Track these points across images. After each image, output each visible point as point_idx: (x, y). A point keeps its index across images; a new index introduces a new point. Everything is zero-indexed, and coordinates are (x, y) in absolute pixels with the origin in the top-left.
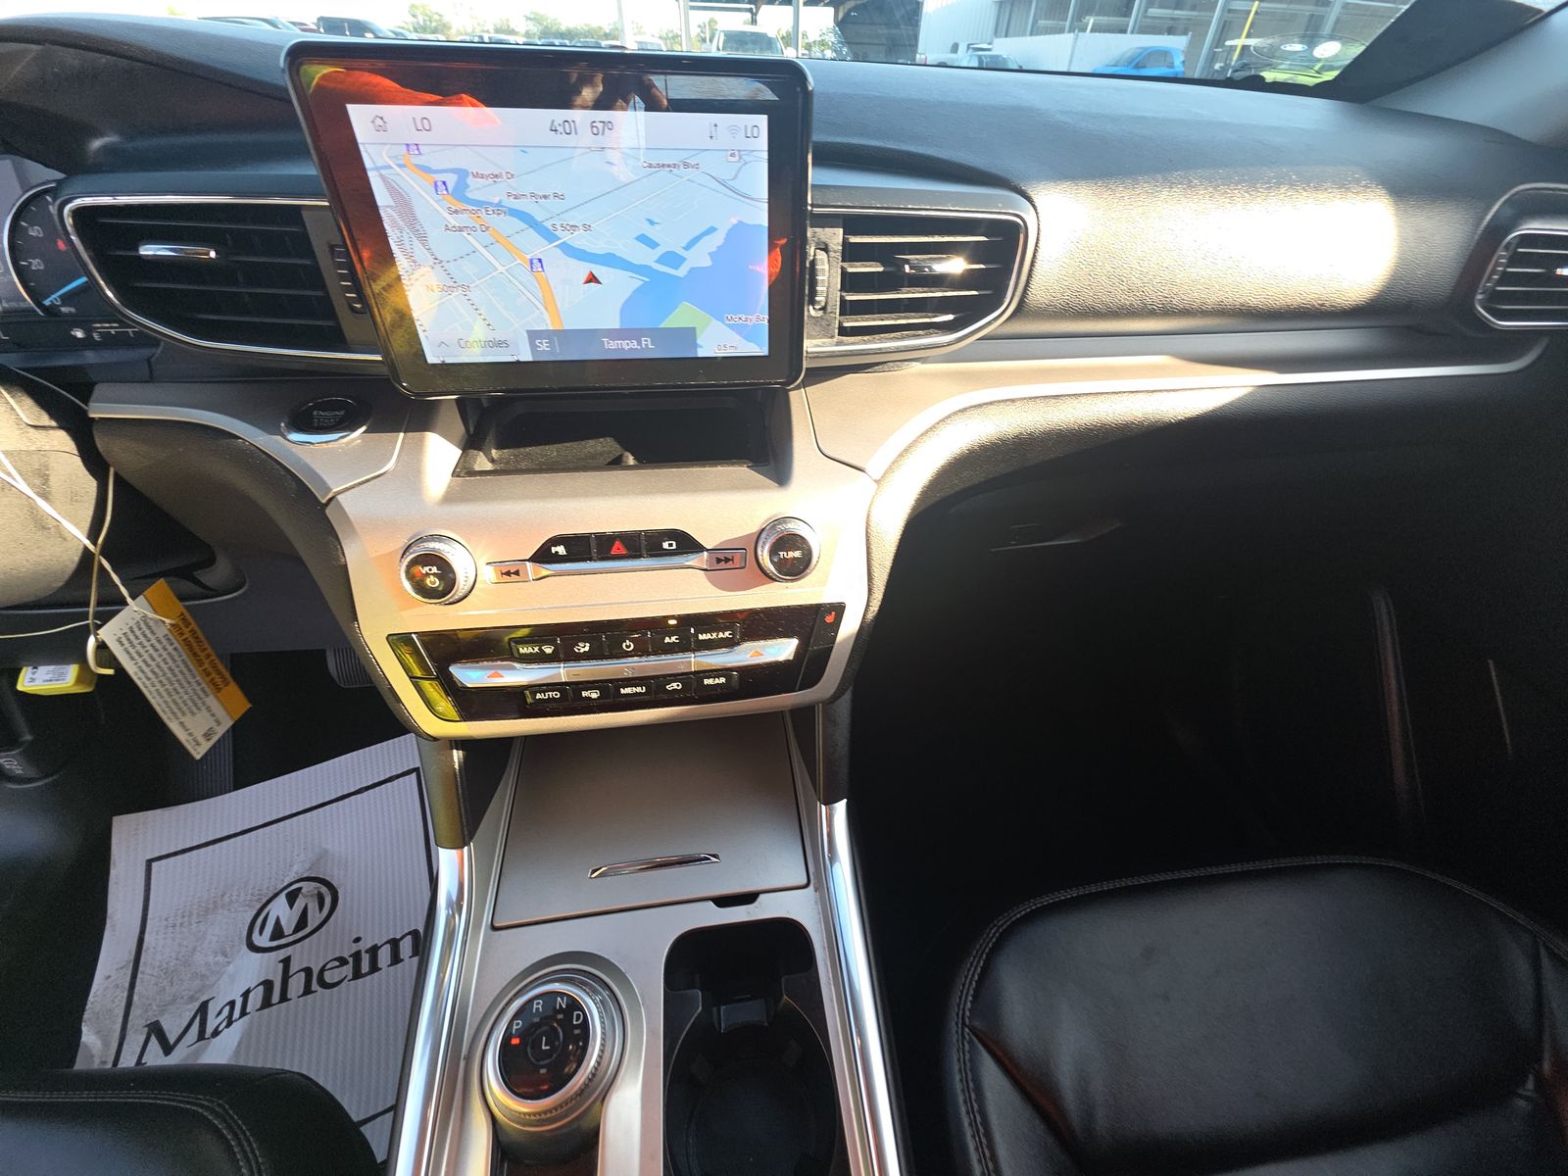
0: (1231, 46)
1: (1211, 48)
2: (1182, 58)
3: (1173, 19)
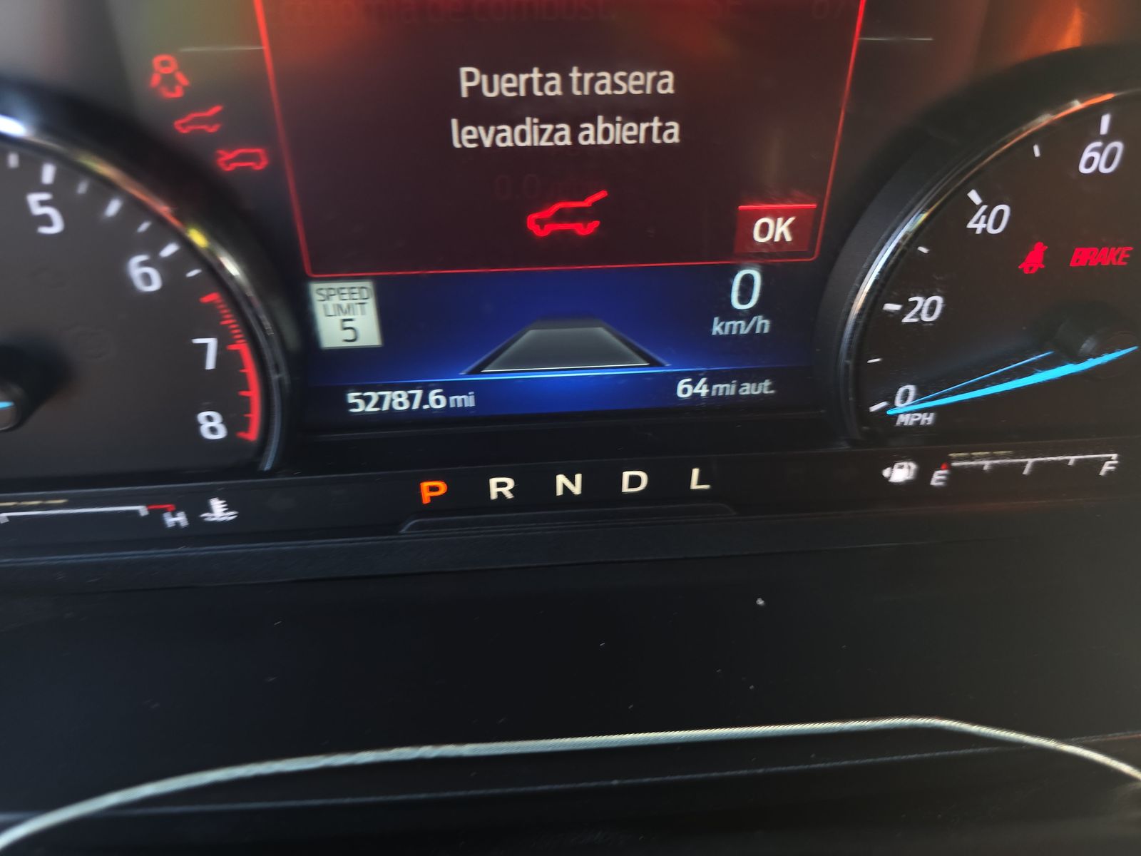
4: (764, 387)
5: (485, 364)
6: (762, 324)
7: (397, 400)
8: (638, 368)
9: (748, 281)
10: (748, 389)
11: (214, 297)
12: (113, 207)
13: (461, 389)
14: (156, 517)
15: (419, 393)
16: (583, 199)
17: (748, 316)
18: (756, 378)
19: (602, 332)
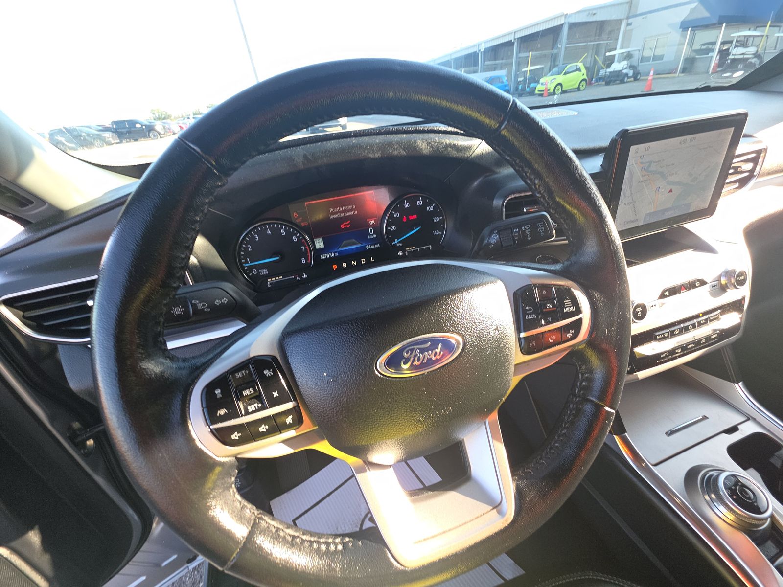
0: (525, 71)
1: (516, 72)
2: (506, 78)
3: (495, 64)
4: (378, 245)
5: (339, 247)
6: (375, 235)
7: (327, 256)
8: (360, 245)
9: (371, 230)
10: (376, 246)
11: (304, 240)
12: (291, 230)
13: (336, 252)
14: (296, 278)
15: (330, 254)
16: (347, 222)
17: (373, 235)
18: (377, 244)
19: (354, 240)
